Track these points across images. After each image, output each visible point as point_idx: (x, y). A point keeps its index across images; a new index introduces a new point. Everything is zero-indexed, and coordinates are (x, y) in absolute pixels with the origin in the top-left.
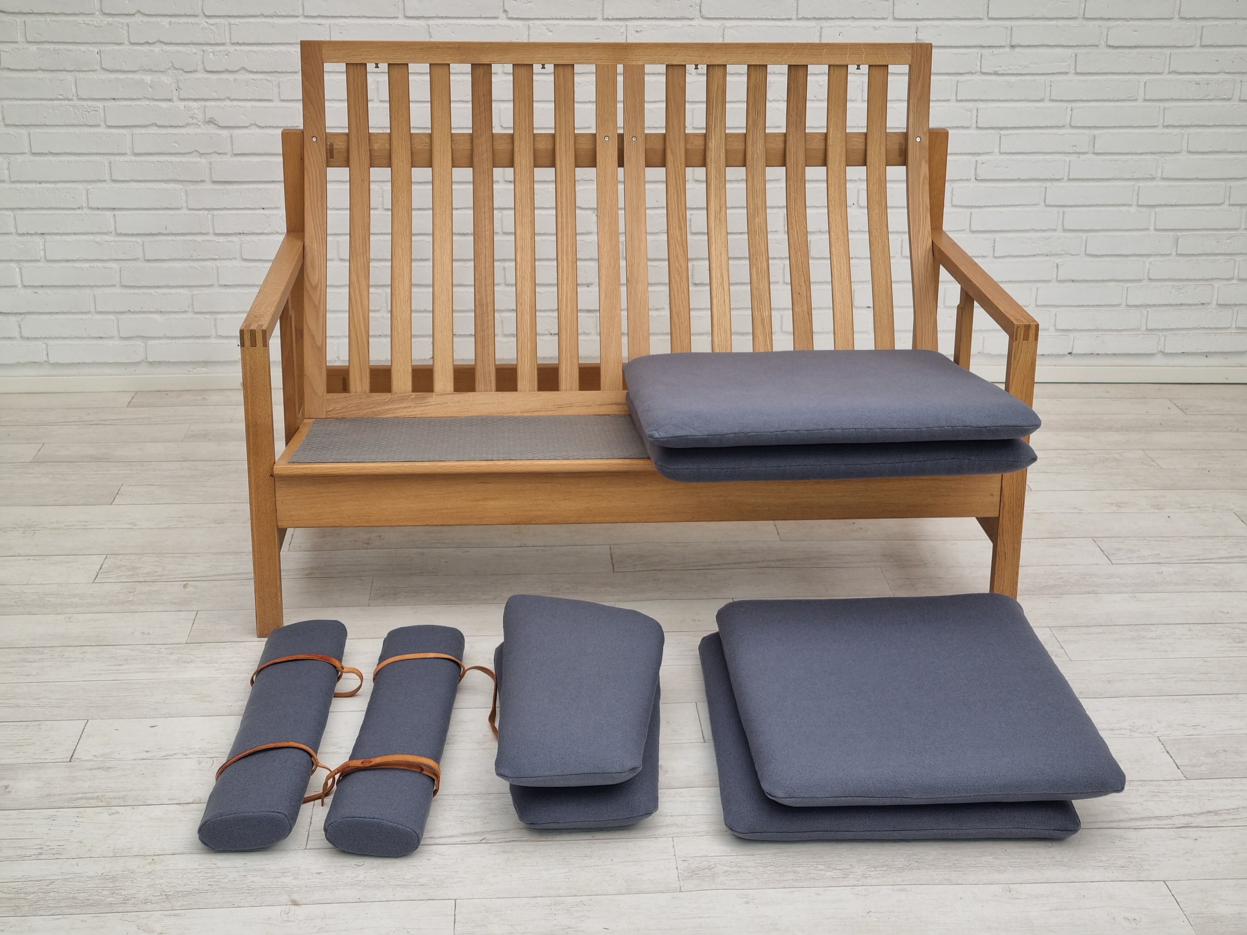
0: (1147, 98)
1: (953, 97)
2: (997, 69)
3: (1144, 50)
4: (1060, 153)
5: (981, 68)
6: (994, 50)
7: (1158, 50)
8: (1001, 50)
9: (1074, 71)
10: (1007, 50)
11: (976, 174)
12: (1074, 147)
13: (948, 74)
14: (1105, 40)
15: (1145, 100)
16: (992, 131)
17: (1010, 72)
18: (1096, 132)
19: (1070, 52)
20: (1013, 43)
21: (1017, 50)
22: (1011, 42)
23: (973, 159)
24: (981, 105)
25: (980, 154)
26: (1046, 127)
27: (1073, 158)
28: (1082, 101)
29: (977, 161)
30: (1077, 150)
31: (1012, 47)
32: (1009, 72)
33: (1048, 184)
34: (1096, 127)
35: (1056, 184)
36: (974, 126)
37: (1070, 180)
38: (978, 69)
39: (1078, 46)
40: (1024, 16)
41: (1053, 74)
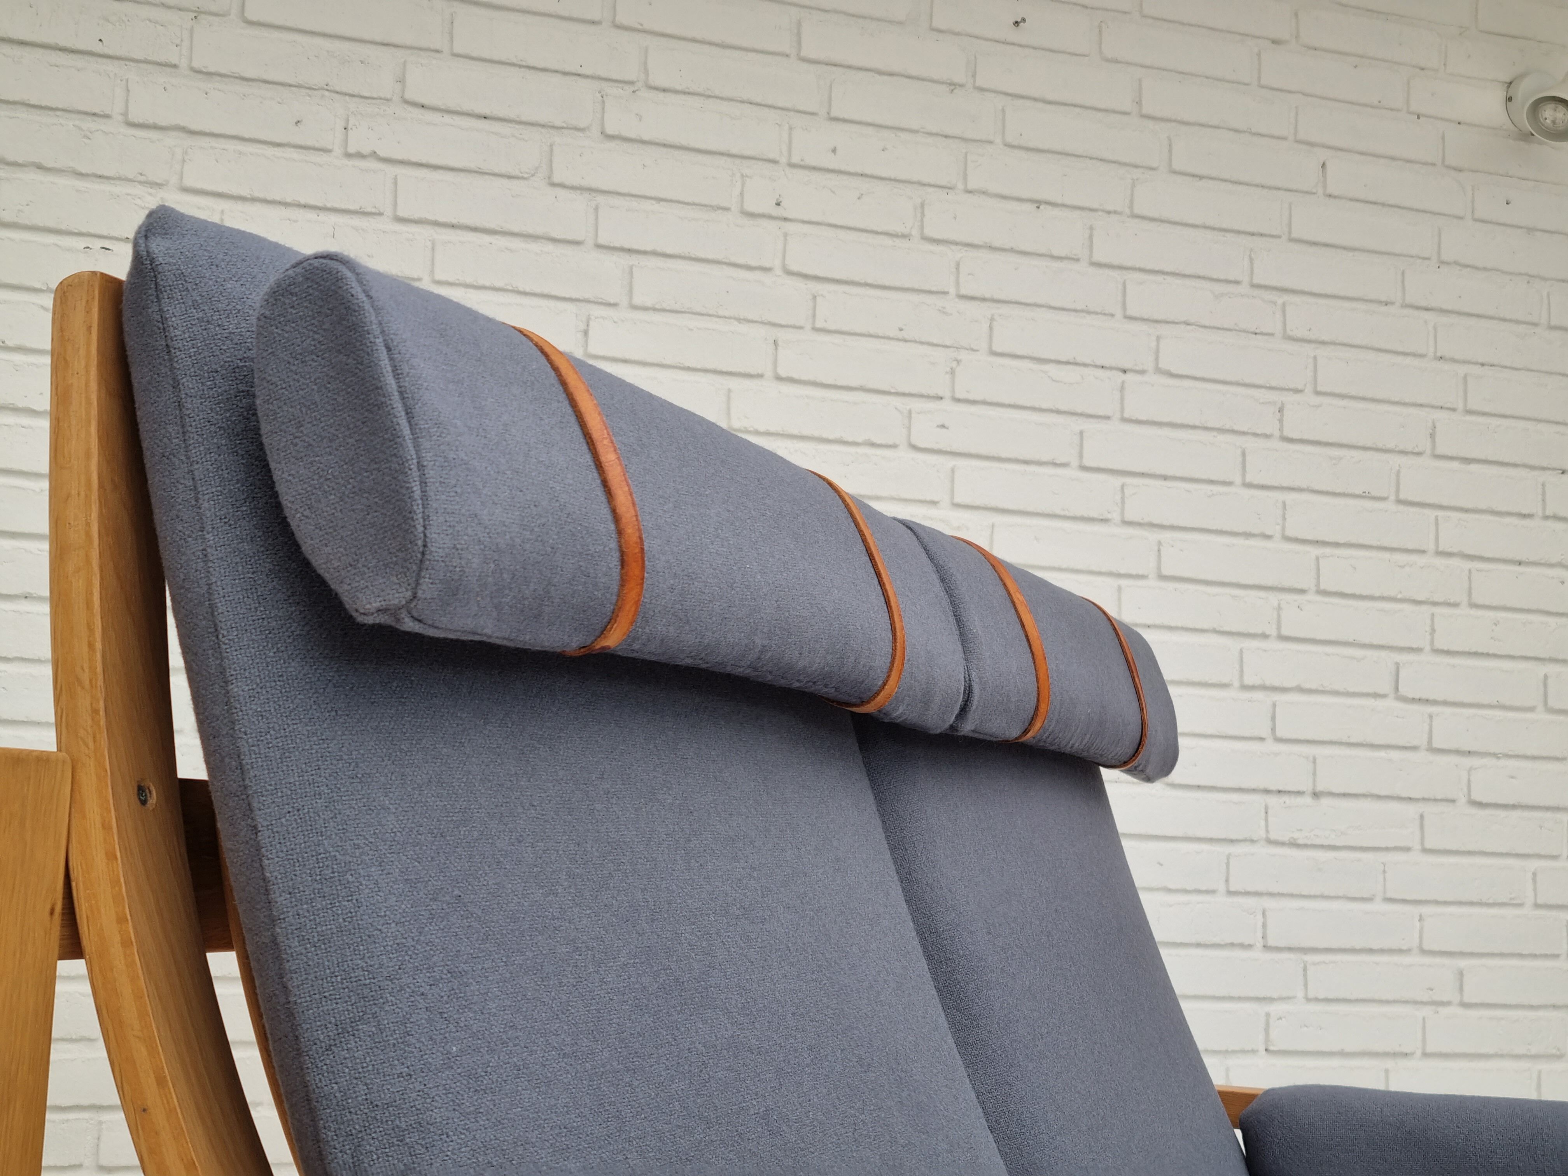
0: (1540, 901)
1: (1222, 888)
2: (1296, 835)
3: (1527, 814)
4: (1406, 1002)
5: (1267, 831)
6: (1286, 798)
7: (1549, 815)
8: (1299, 800)
9: (1419, 847)
10: (1308, 800)
11: (1267, 1040)
12: (1431, 992)
13: (1211, 840)
14: (1465, 790)
15: (1537, 906)
16: (1292, 956)
17: (1318, 842)
18: (1463, 963)
19: (1412, 810)
20: (1319, 788)
21: (1325, 801)
22: (1314, 785)
23: (1262, 1009)
24: (1269, 903)
25: (1271, 1000)
26: (1382, 951)
27: (1427, 1011)
28: (1437, 902)
29: (1268, 1015)
30: (1437, 998)
31: (1316, 795)
32: (1314, 843)
33: (1389, 1064)
34: (1462, 954)
35: (1403, 1063)
36: (1259, 945)
37: (1425, 1055)
38: (1262, 833)
39: (1424, 799)
40: (1334, 738)
41: (1387, 849)
